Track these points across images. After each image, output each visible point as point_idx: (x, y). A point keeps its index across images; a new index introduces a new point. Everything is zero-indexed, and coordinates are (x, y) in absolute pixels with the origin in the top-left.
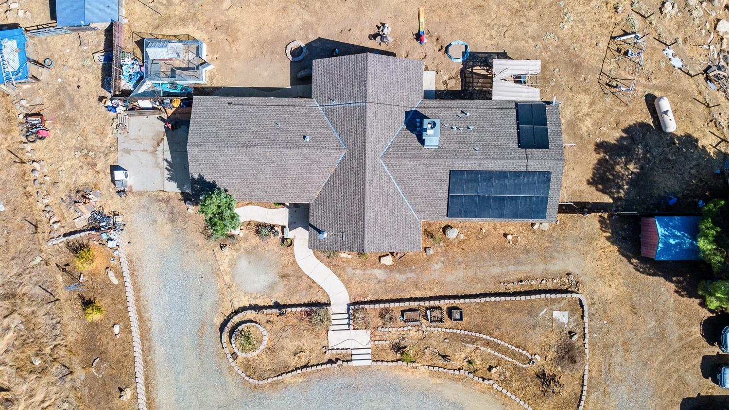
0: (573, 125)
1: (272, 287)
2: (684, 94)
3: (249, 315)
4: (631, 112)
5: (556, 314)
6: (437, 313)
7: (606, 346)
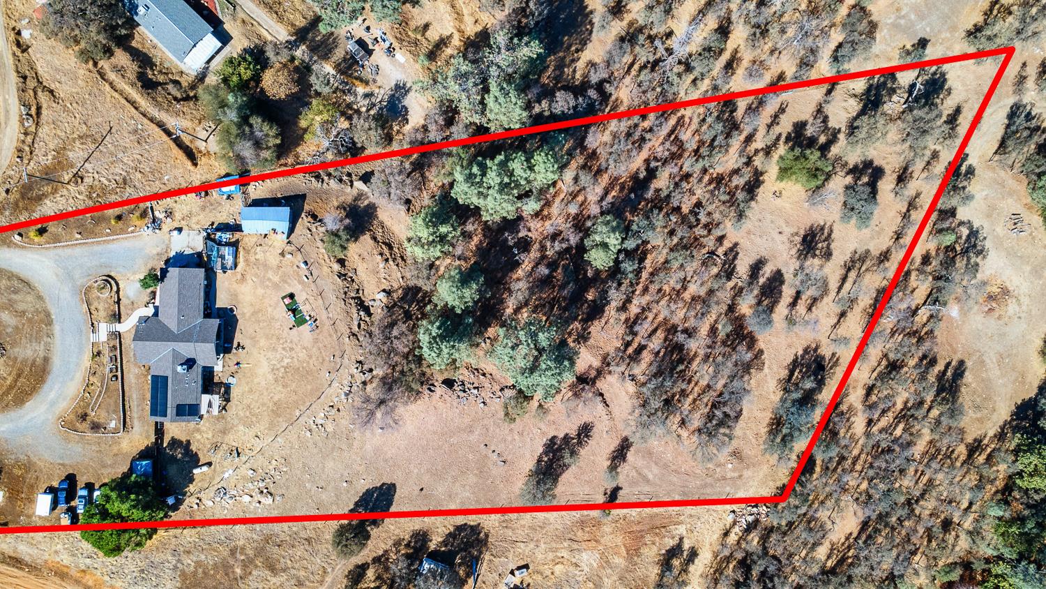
0: (198, 430)
1: (128, 298)
2: (212, 478)
3: (115, 288)
4: (204, 455)
5: (114, 422)
6: (114, 370)
7: (99, 443)
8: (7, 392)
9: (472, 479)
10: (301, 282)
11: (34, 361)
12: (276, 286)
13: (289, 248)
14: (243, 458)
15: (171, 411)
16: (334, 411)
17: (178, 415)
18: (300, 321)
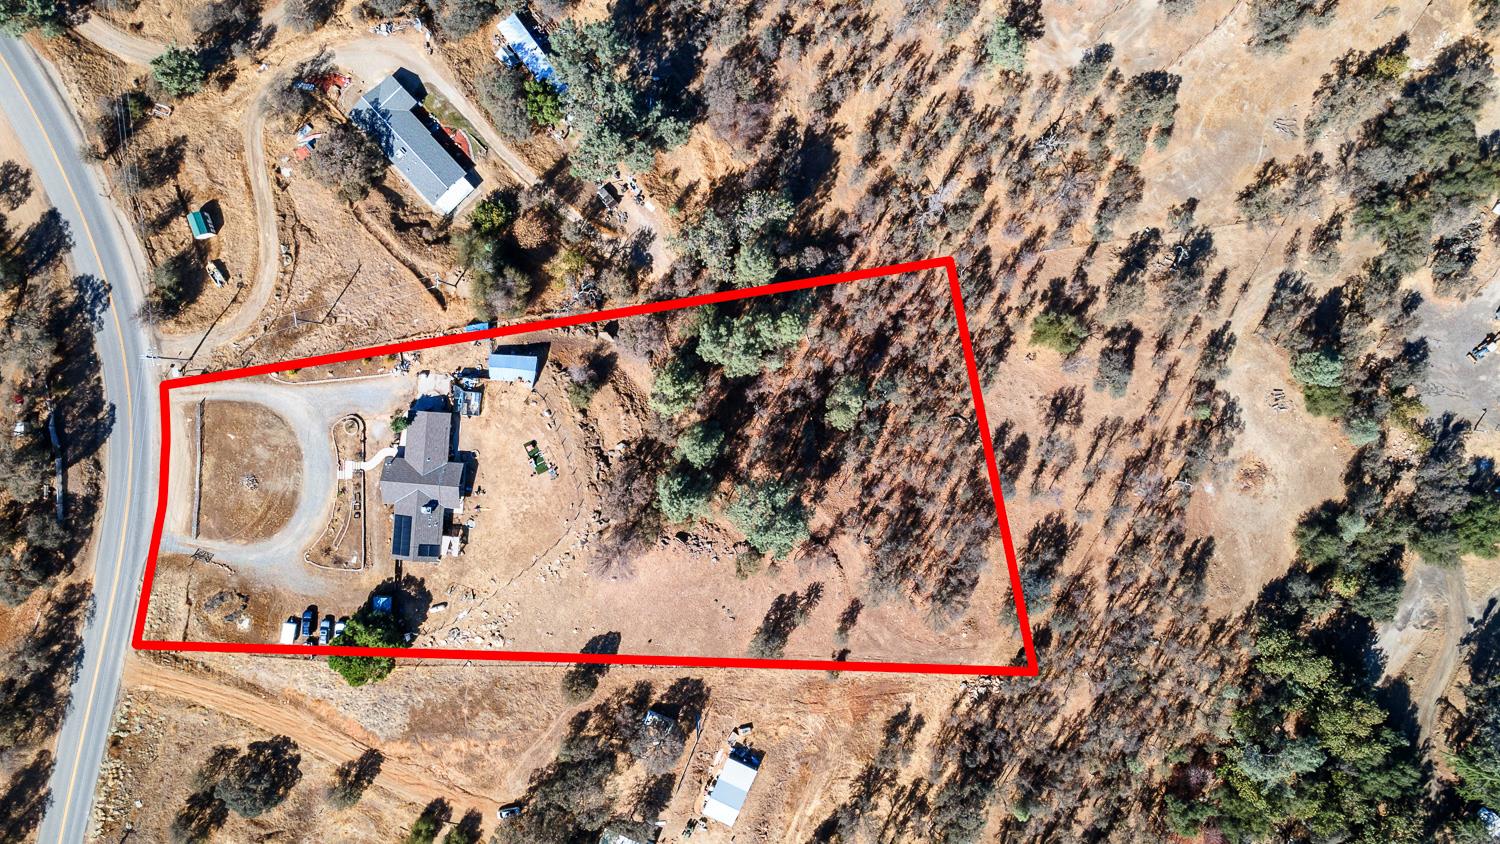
1: (373, 437)
3: (362, 427)
4: (439, 595)
5: (355, 558)
6: (358, 507)
7: (341, 577)
8: (256, 524)
9: (700, 634)
10: (544, 430)
11: (284, 495)
12: (519, 433)
13: (533, 396)
14: (479, 600)
15: (413, 550)
16: (570, 558)
17: (420, 554)
18: (541, 469)
